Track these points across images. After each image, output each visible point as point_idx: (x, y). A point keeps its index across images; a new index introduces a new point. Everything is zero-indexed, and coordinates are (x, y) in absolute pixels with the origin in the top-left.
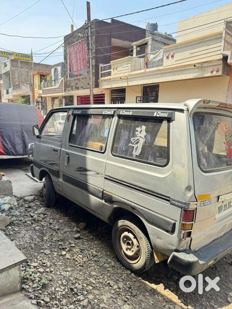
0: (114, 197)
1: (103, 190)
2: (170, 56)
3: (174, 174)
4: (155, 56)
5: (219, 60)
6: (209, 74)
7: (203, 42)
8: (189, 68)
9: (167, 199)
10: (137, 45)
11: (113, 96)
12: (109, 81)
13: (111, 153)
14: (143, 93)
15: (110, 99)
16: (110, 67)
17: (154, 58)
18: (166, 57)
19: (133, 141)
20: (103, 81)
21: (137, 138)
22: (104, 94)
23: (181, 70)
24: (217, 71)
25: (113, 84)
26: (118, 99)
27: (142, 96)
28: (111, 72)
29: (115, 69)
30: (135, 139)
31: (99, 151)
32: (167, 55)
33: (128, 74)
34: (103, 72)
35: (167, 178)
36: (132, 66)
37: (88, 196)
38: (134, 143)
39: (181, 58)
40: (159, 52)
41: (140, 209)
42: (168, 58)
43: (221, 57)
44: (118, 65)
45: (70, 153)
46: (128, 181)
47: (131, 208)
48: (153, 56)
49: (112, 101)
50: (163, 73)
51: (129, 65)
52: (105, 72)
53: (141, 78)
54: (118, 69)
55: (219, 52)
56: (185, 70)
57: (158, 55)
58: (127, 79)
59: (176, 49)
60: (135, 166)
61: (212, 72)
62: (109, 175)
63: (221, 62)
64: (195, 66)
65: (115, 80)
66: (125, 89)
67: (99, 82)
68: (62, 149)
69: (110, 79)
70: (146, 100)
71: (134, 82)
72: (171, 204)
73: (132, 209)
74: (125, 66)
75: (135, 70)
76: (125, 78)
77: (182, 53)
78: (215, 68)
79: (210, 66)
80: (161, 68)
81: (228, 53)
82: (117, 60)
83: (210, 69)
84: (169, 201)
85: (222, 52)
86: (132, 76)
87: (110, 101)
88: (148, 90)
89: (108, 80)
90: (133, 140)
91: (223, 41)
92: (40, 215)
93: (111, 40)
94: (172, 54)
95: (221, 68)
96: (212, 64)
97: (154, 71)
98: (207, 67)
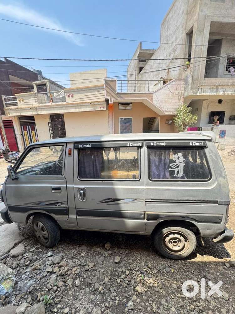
0: (161, 214)
1: (144, 212)
2: (71, 96)
3: (219, 185)
4: (58, 94)
5: (104, 101)
6: (99, 109)
7: (92, 90)
8: (85, 104)
9: (215, 202)
10: (37, 84)
11: (21, 121)
12: (17, 110)
13: (149, 180)
14: (51, 120)
15: (19, 124)
16: (15, 99)
17: (58, 96)
18: (67, 96)
19: (172, 167)
20: (10, 110)
21: (176, 164)
22: (12, 120)
23: (81, 106)
24: (104, 108)
25: (22, 112)
26: (28, 124)
27: (51, 122)
28: (17, 102)
29: (21, 101)
30: (174, 165)
31: (132, 180)
32: (68, 95)
33: (36, 105)
34: (8, 102)
35: (215, 189)
36: (38, 100)
37: (124, 221)
38: (175, 168)
39: (78, 98)
40: (61, 92)
41: (192, 216)
42: (69, 96)
43: (104, 100)
44: (24, 98)
45: (85, 187)
46: (175, 199)
47: (180, 217)
48: (56, 94)
49: (22, 125)
50: (67, 107)
51: (36, 99)
52: (10, 102)
53: (49, 109)
54: (25, 101)
55: (104, 97)
56: (83, 105)
57: (60, 94)
58: (36, 109)
59: (74, 91)
60: (180, 185)
61: (100, 108)
62: (151, 198)
63: (105, 103)
64: (91, 103)
65: (23, 110)
66: (34, 116)
67: (5, 110)
68: (68, 186)
69: (18, 109)
70: (54, 124)
71: (43, 111)
72: (219, 205)
73: (182, 218)
74: (32, 99)
75: (42, 103)
76: (34, 108)
77: (79, 95)
78: (102, 106)
79: (99, 104)
80: (65, 103)
81: (109, 98)
82: (22, 94)
83: (99, 106)
84: (217, 203)
85: (105, 96)
86: (40, 107)
87: (20, 126)
88: (55, 118)
89: (15, 109)
90: (172, 165)
91: (105, 90)
92: (60, 264)
93: (9, 76)
94: (72, 94)
95: (105, 106)
96: (100, 103)
97: (60, 105)
98: (97, 105)
